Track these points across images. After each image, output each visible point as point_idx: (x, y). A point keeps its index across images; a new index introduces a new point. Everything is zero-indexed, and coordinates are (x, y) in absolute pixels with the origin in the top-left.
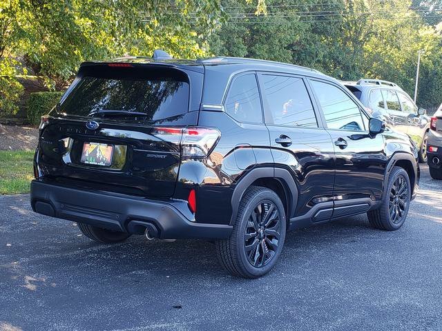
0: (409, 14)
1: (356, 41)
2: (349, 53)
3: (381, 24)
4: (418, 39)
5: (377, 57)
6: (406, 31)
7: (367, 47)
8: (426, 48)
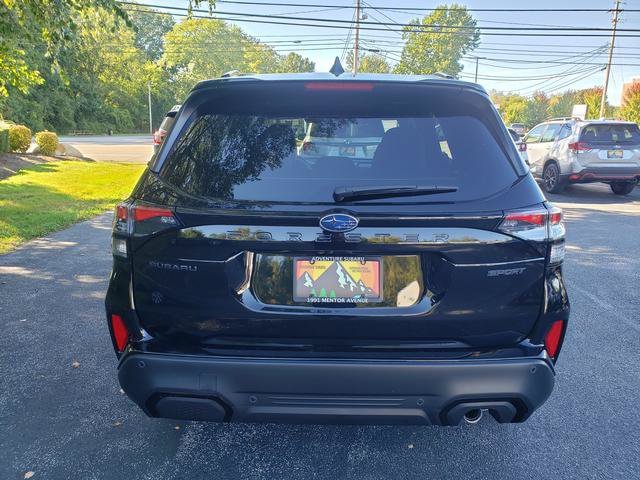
0: (134, 50)
1: (91, 72)
2: (87, 82)
3: (112, 58)
4: (145, 72)
5: (111, 87)
6: (134, 65)
7: (102, 77)
8: (153, 79)
